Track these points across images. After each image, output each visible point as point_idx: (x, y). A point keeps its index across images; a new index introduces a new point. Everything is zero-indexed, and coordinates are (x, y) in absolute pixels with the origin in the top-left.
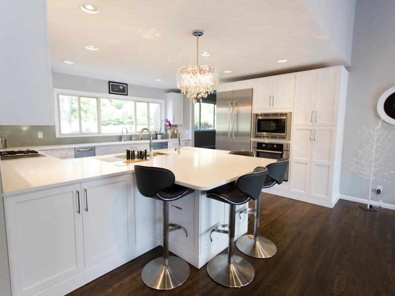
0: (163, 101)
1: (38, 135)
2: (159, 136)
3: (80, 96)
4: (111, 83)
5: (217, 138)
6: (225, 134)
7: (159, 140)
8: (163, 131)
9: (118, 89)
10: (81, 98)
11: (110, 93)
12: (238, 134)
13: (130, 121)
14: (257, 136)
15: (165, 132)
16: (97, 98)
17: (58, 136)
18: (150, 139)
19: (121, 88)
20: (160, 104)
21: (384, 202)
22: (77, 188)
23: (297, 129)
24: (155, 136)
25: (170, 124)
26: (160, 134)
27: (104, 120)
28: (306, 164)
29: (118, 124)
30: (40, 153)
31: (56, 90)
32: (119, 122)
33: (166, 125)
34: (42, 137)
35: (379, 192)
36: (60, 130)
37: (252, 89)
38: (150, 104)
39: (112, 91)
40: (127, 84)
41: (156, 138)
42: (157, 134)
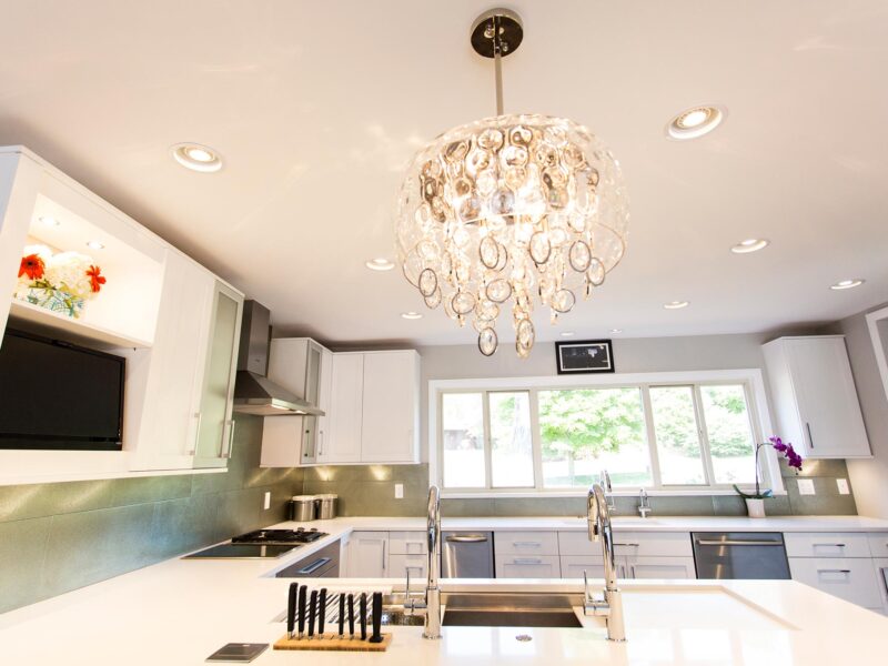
0: (754, 375)
1: (394, 489)
2: (755, 505)
3: (488, 392)
4: (560, 346)
8: (777, 488)
10: (491, 395)
11: (560, 372)
15: (786, 488)
16: (529, 391)
19: (593, 353)
20: (745, 384)
24: (737, 504)
25: (791, 453)
26: (758, 496)
33: (781, 462)
34: (402, 496)
38: (703, 389)
39: (566, 366)
40: (609, 342)
41: (745, 513)
42: (744, 497)
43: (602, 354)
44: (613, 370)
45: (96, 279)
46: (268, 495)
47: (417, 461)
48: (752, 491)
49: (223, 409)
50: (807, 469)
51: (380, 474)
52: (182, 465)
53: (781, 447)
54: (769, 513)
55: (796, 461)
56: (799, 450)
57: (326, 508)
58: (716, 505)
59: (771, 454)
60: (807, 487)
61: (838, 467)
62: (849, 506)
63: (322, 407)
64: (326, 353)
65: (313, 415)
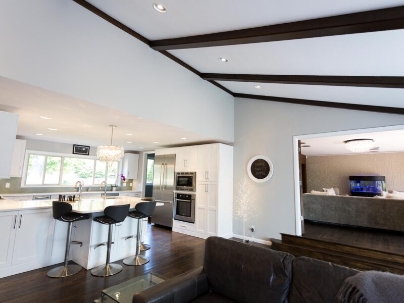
1: (5, 185)
2: (114, 188)
3: (48, 156)
4: (75, 146)
5: (154, 191)
6: (158, 188)
7: (114, 192)
8: (119, 185)
9: (80, 150)
11: (73, 153)
12: (166, 187)
13: (113, 174)
14: (177, 189)
15: (121, 185)
16: (62, 157)
17: (22, 186)
18: (105, 191)
19: (84, 149)
21: (255, 237)
22: (16, 213)
23: (199, 184)
24: (110, 188)
25: (124, 178)
27: (86, 172)
28: (204, 209)
29: (100, 177)
30: (2, 197)
31: (28, 151)
32: (102, 175)
33: (121, 179)
34: (9, 187)
35: (252, 230)
36: (25, 182)
37: (175, 155)
39: (76, 152)
40: (89, 147)
41: (112, 190)
42: (112, 187)
43: (86, 150)
44: (88, 155)
48: (114, 186)
50: (126, 181)
53: (122, 176)
54: (116, 190)
55: (124, 179)
56: (125, 177)
59: (120, 177)
60: (125, 185)
61: (131, 181)
62: (131, 189)
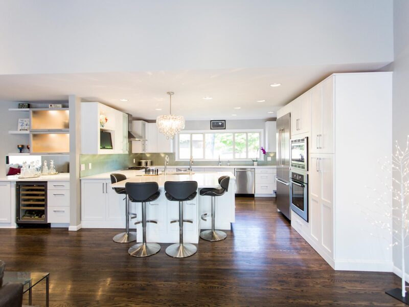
0: (262, 130)
2: (255, 163)
4: (212, 122)
7: (256, 166)
9: (218, 125)
11: (211, 129)
12: (284, 162)
14: (292, 165)
15: (264, 159)
16: (203, 134)
17: (177, 160)
19: (220, 124)
20: (259, 133)
23: (312, 158)
24: (252, 163)
25: (264, 151)
26: (256, 161)
36: (179, 156)
37: (290, 113)
38: (249, 134)
39: (213, 127)
40: (225, 121)
41: (253, 165)
42: (253, 161)
43: (223, 124)
44: (225, 129)
45: (106, 120)
46: (134, 160)
47: (172, 152)
49: (126, 140)
51: (163, 155)
52: (121, 152)
53: (262, 149)
57: (149, 163)
58: (247, 163)
60: (269, 159)
63: (147, 139)
64: (147, 123)
65: (145, 141)
